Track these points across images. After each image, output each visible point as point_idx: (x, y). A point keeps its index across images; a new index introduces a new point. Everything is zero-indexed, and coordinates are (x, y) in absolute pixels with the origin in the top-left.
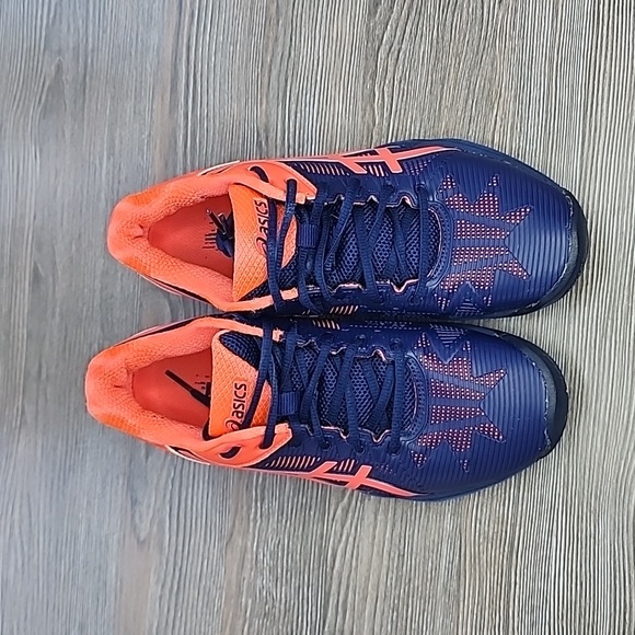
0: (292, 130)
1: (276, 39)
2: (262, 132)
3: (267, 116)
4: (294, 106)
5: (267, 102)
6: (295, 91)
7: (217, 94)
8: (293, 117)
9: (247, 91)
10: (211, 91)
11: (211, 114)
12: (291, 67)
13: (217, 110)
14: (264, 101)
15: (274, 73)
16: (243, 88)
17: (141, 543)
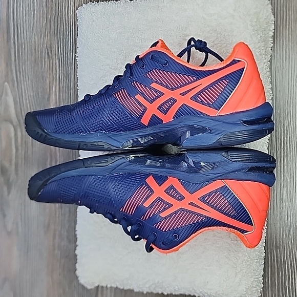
0: (62, 47)
1: (52, 8)
2: (49, 48)
3: (50, 41)
4: (62, 37)
5: (50, 35)
6: (62, 30)
7: (28, 33)
8: (62, 41)
9: (41, 31)
10: (25, 32)
11: (26, 42)
12: (59, 19)
13: (28, 40)
14: (49, 35)
15: (52, 22)
16: (39, 30)
17: (9, 234)
